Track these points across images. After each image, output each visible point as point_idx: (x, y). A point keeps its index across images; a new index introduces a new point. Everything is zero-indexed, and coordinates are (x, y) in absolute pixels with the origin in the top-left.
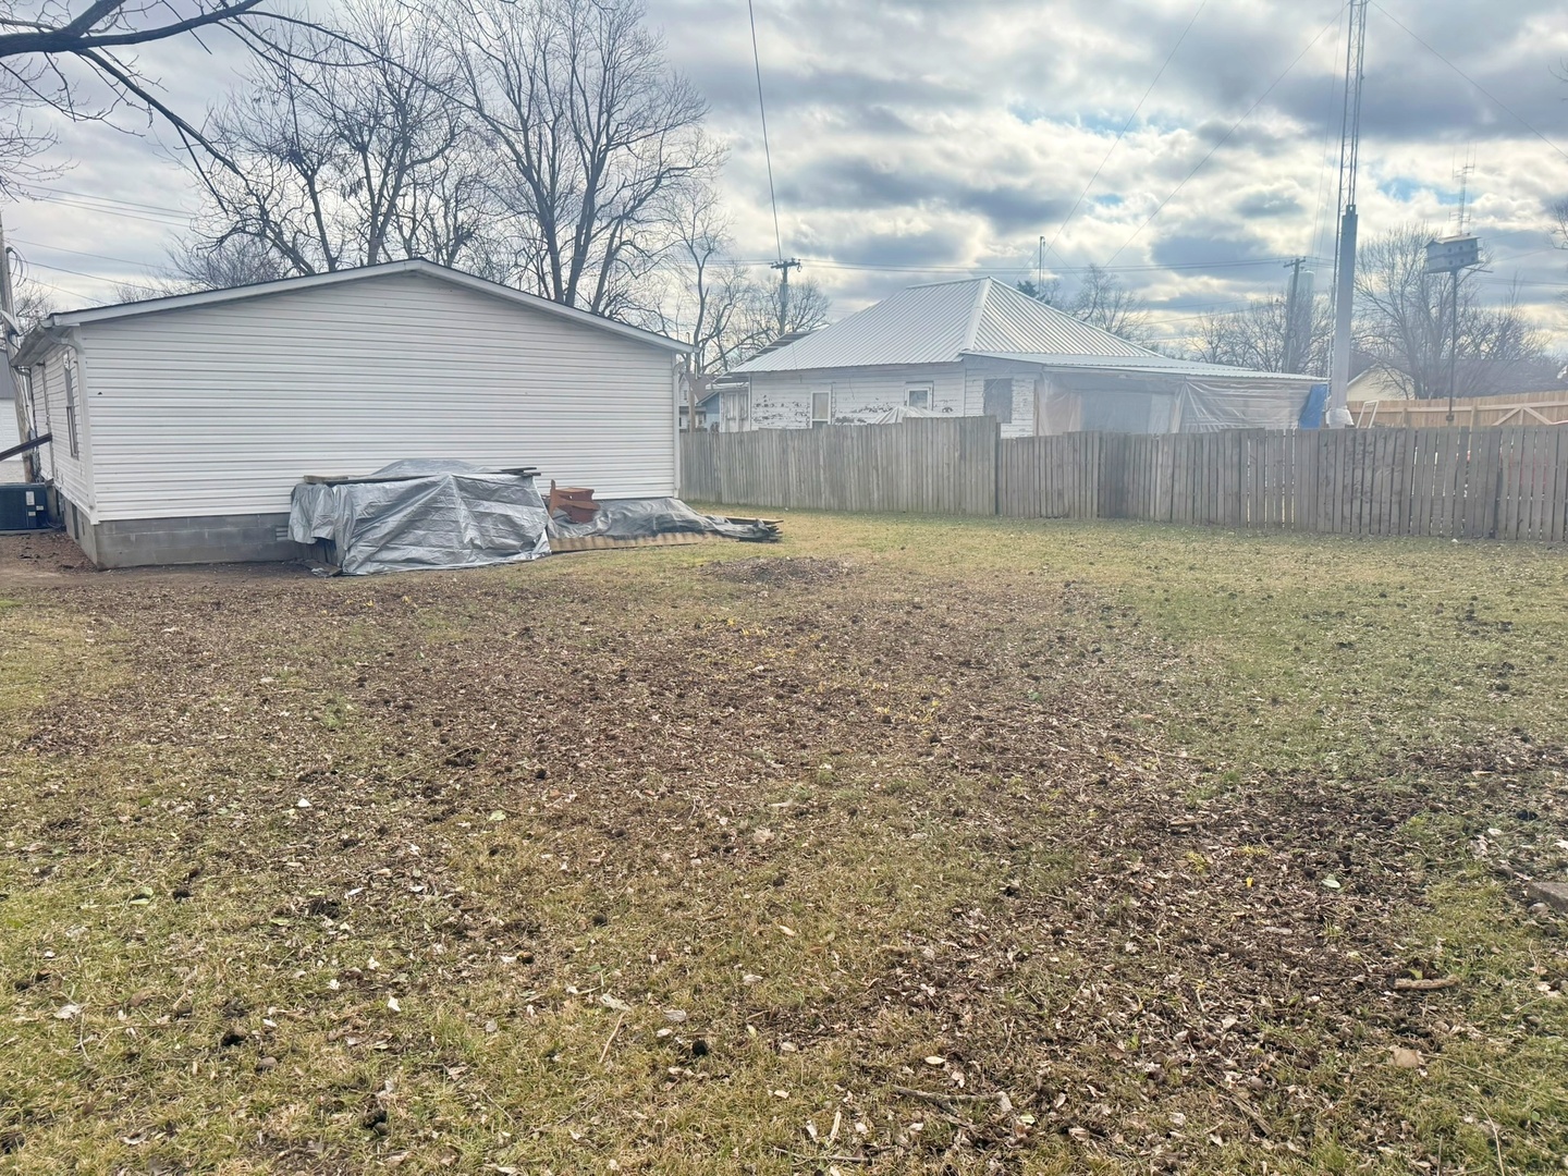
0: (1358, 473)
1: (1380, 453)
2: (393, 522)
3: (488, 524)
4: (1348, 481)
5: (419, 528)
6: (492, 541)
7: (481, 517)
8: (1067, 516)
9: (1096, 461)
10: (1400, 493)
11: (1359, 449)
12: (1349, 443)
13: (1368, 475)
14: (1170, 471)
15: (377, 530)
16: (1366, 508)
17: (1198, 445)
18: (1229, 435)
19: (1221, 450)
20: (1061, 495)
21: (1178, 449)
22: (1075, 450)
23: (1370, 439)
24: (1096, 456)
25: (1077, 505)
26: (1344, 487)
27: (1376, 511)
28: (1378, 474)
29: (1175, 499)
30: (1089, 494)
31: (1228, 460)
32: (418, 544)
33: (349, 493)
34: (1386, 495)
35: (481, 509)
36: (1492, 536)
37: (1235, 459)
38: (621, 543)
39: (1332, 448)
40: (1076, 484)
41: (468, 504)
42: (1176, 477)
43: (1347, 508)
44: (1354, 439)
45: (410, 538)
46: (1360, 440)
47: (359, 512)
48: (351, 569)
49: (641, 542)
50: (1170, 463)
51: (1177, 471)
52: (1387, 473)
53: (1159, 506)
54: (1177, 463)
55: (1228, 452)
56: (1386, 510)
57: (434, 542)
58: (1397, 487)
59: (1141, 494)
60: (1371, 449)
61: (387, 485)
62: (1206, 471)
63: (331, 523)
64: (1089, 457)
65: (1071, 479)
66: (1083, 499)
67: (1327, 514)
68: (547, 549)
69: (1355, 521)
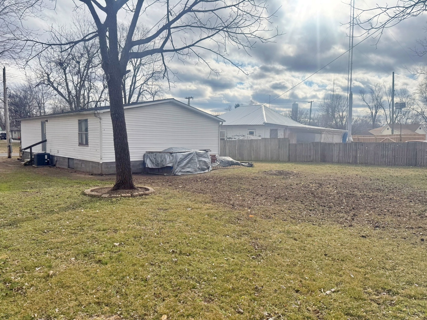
0: (384, 152)
1: (389, 147)
2: (185, 162)
3: (201, 163)
4: (382, 153)
5: (189, 164)
6: (202, 167)
7: (200, 161)
8: (312, 161)
9: (320, 149)
10: (394, 156)
11: (385, 147)
12: (382, 145)
13: (387, 152)
14: (338, 151)
15: (182, 164)
16: (386, 160)
17: (346, 146)
18: (353, 143)
19: (351, 147)
20: (310, 156)
21: (340, 146)
22: (314, 146)
23: (387, 145)
24: (320, 147)
25: (315, 159)
26: (381, 155)
27: (389, 160)
28: (389, 152)
29: (340, 158)
30: (318, 156)
31: (353, 149)
32: (189, 168)
33: (176, 155)
34: (391, 157)
35: (200, 159)
36: (415, 165)
37: (355, 149)
38: (225, 168)
39: (378, 146)
40: (314, 154)
41: (197, 158)
42: (340, 152)
43: (382, 160)
44: (383, 145)
45: (187, 166)
46: (385, 145)
47: (178, 160)
48: (177, 174)
49: (228, 167)
50: (338, 149)
51: (340, 151)
52: (391, 152)
53: (335, 159)
54: (340, 149)
55: (353, 147)
56: (391, 160)
57: (192, 167)
58: (393, 155)
59: (330, 156)
60: (387, 147)
61: (183, 153)
62: (347, 151)
63: (172, 163)
64: (318, 148)
65: (313, 153)
66: (316, 157)
67: (377, 161)
68: (211, 169)
69: (384, 162)
